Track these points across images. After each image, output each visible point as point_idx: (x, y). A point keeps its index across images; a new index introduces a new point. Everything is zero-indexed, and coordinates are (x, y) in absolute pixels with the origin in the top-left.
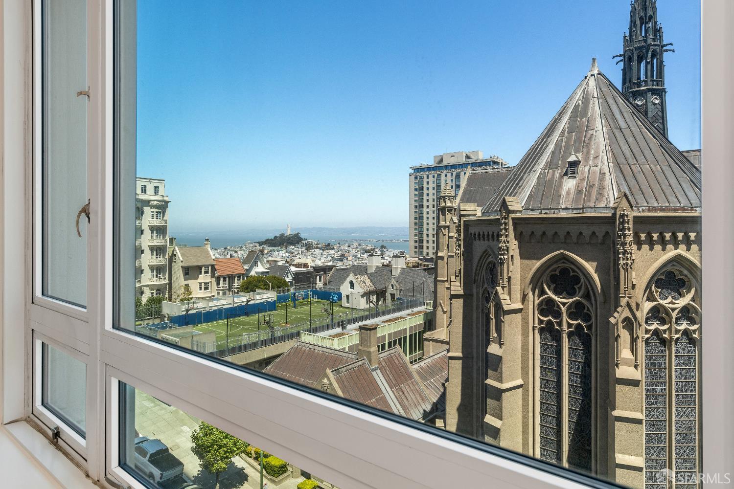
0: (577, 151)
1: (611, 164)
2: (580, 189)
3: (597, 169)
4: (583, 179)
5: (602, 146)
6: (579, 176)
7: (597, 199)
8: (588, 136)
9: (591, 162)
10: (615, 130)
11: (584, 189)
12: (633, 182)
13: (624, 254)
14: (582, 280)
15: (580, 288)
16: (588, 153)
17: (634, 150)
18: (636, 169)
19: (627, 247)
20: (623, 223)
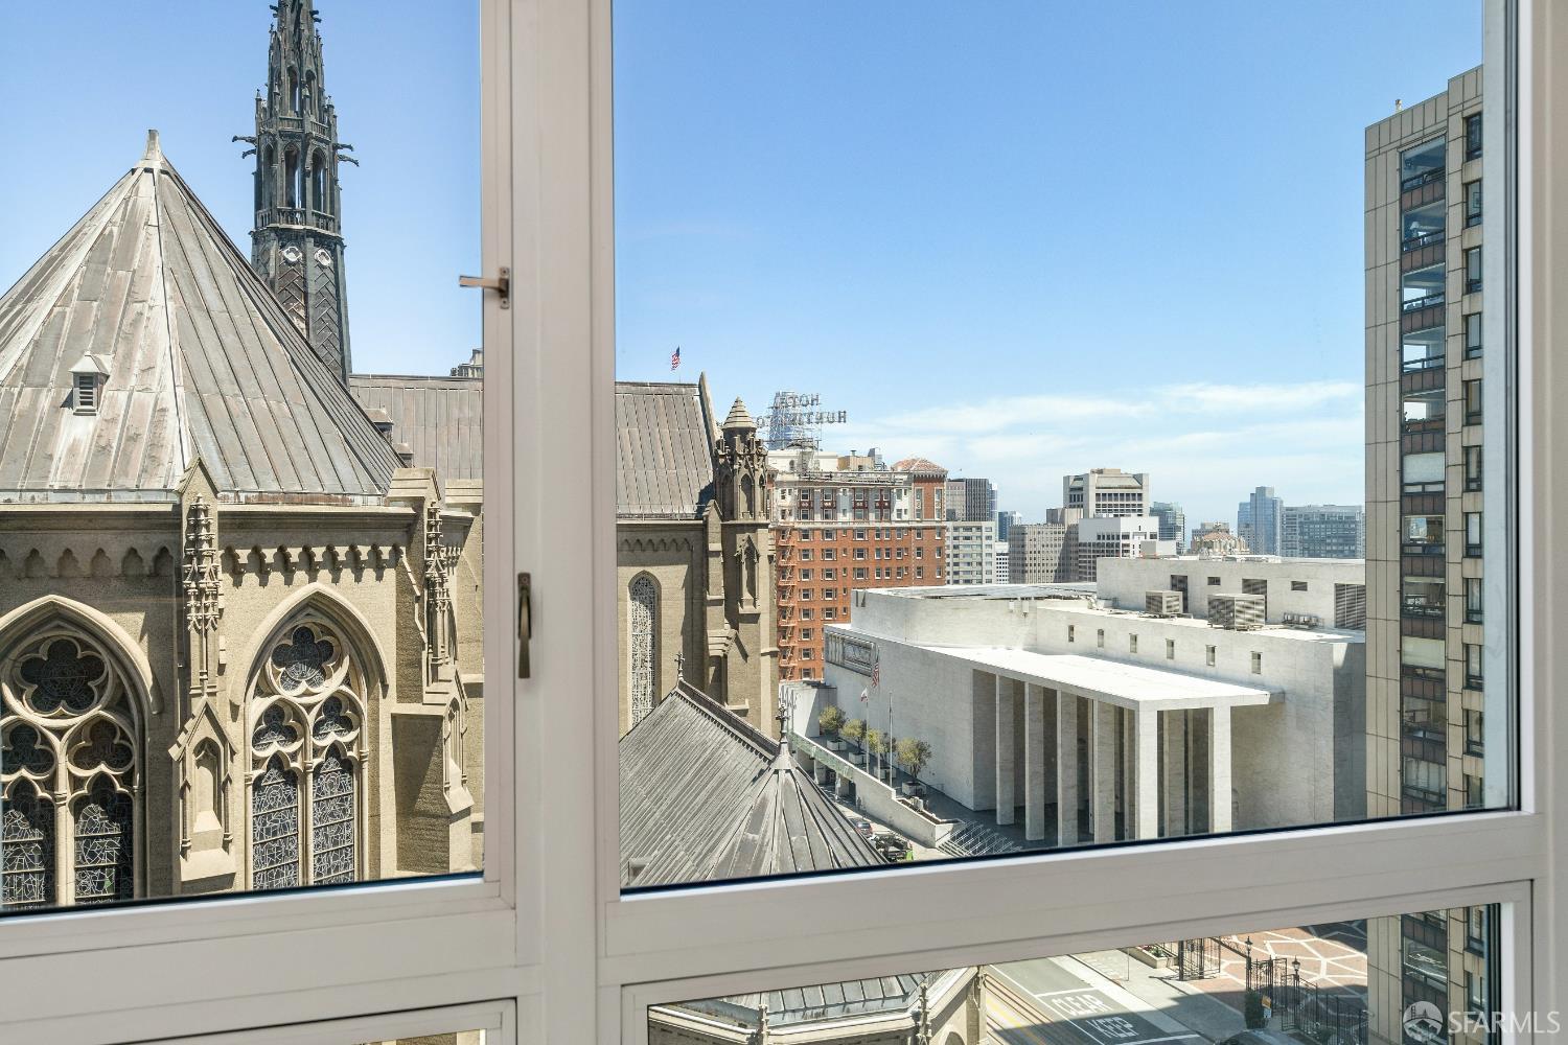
0: (100, 348)
1: (180, 391)
2: (103, 443)
3: (149, 399)
4: (113, 420)
5: (163, 342)
6: (104, 411)
7: (144, 470)
8: (131, 317)
9: (133, 381)
10: (195, 313)
11: (114, 445)
12: (228, 437)
13: (198, 598)
14: (108, 668)
15: (102, 688)
16: (129, 356)
17: (234, 364)
18: (238, 406)
19: (207, 582)
20: (195, 527)
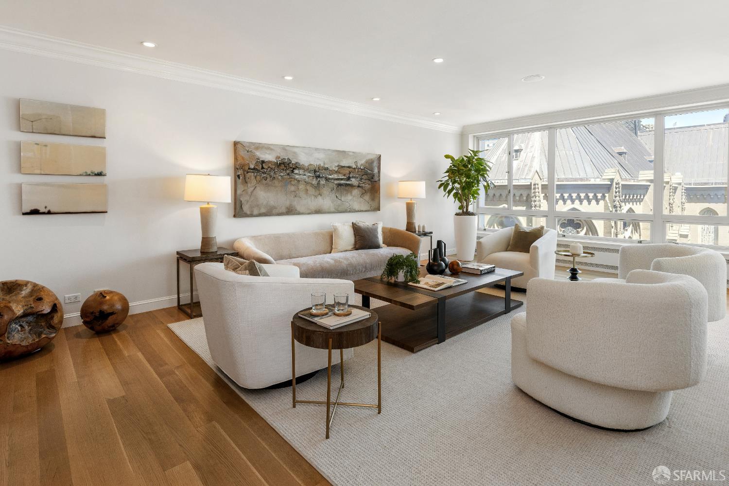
0: (522, 142)
3: (531, 154)
6: (520, 159)
9: (528, 150)
11: (521, 167)
13: (535, 207)
16: (528, 144)
19: (537, 203)
20: (535, 189)
